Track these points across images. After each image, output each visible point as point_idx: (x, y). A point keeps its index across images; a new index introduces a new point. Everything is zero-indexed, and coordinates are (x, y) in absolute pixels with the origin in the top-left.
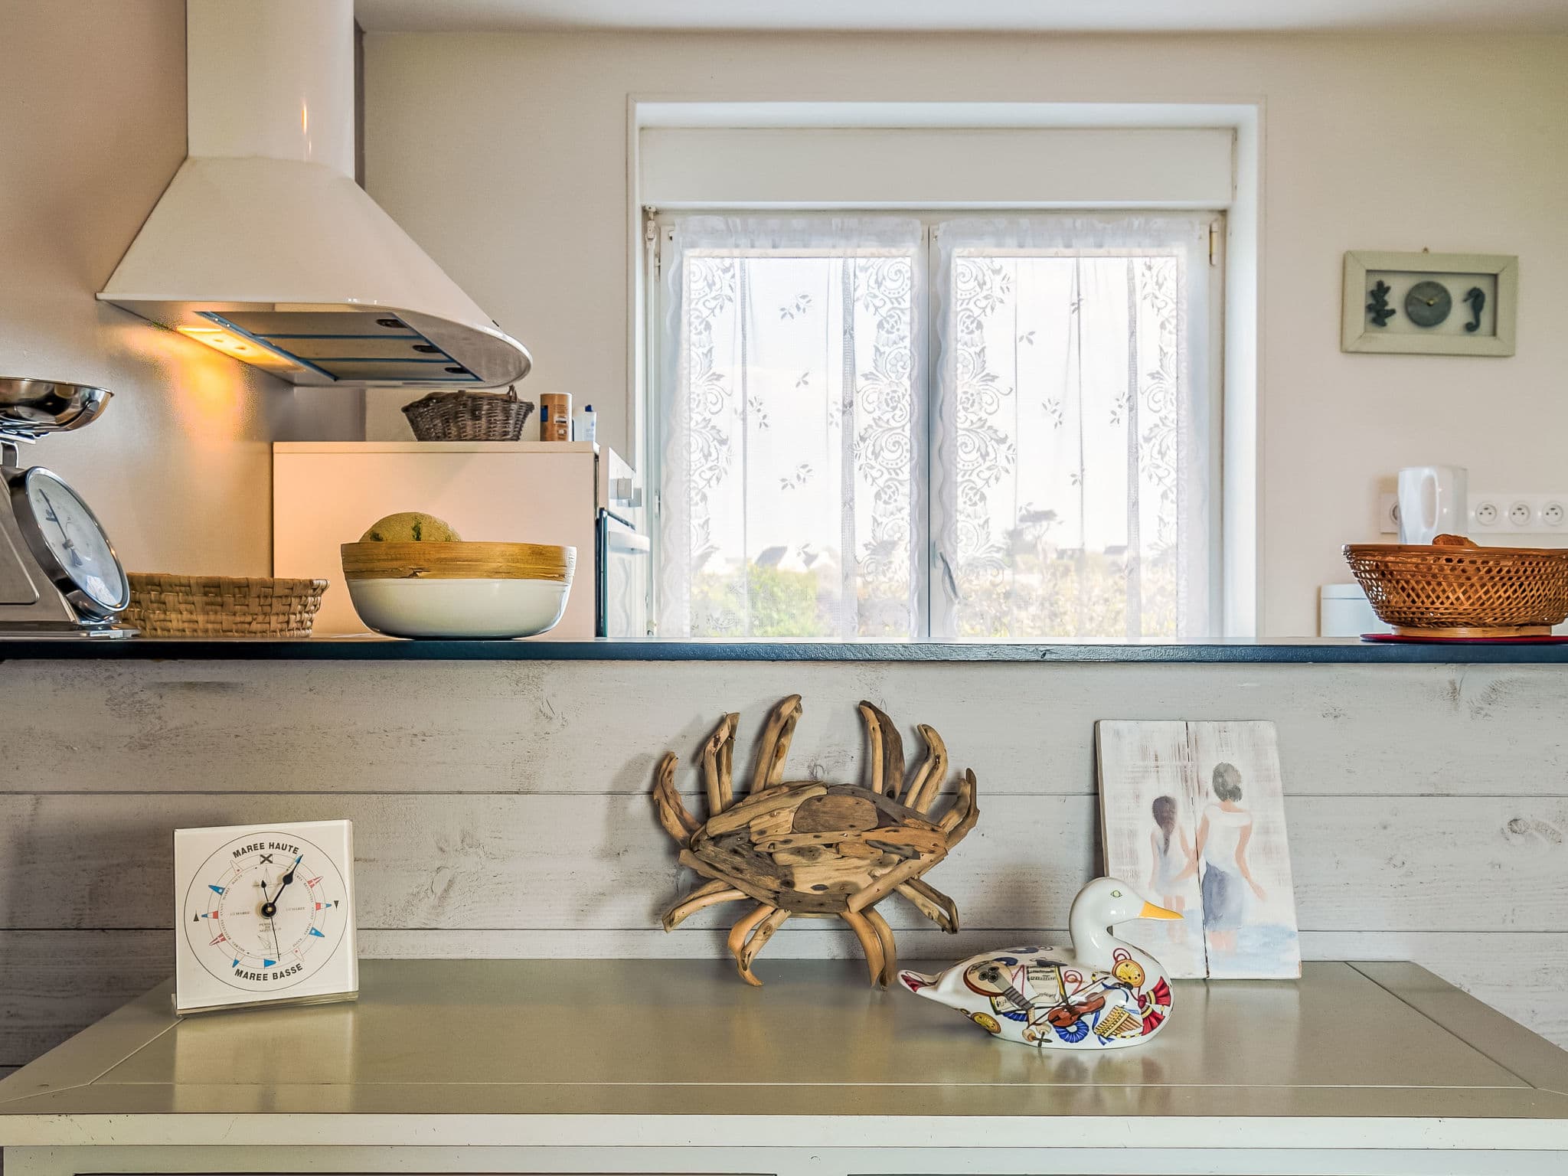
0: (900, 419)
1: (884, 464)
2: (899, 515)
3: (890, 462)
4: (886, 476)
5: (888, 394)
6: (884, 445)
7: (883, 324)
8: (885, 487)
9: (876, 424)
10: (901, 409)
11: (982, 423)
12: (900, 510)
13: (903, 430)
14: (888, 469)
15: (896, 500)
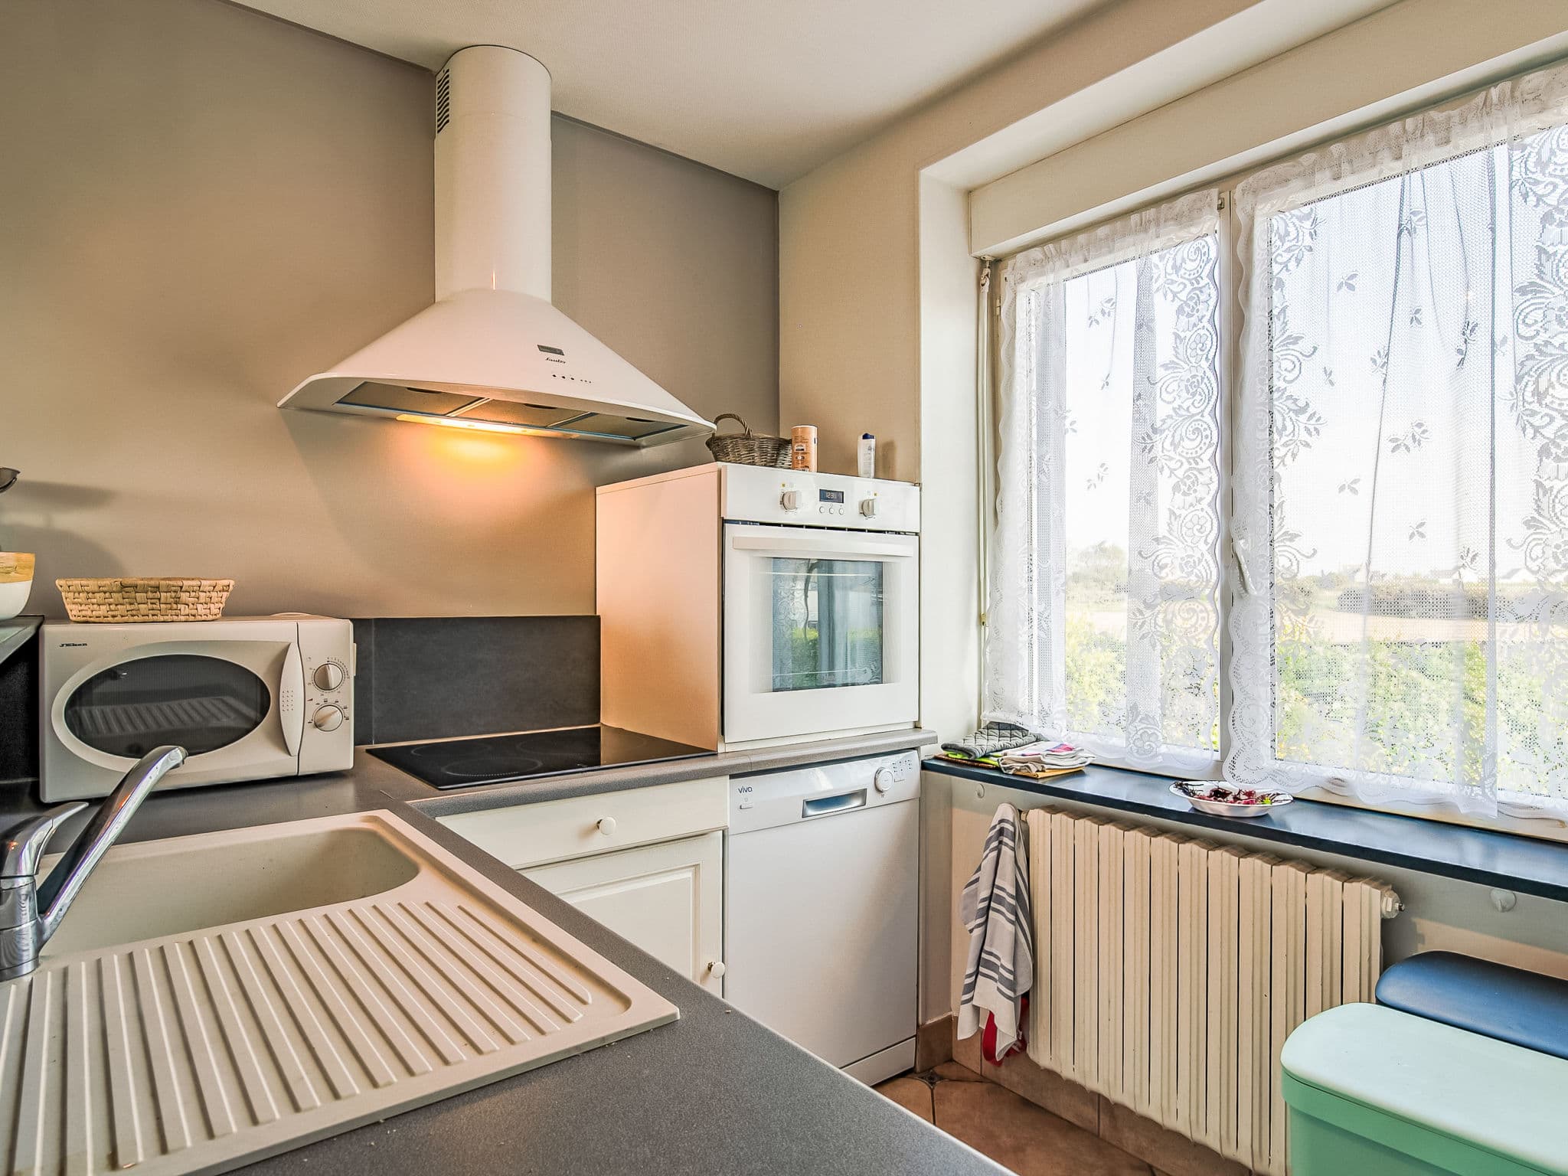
0: (1199, 405)
1: (1184, 454)
2: (1199, 507)
3: (1190, 451)
4: (1186, 466)
5: (1188, 380)
6: (1184, 434)
7: (1183, 308)
8: (1184, 478)
9: (1176, 412)
10: (1200, 394)
11: (1280, 393)
12: (1199, 501)
13: (1202, 416)
14: (1187, 459)
15: (1195, 491)
